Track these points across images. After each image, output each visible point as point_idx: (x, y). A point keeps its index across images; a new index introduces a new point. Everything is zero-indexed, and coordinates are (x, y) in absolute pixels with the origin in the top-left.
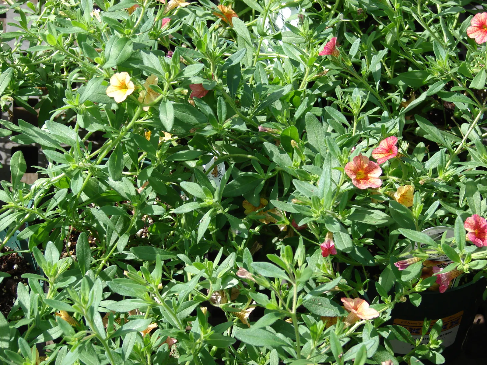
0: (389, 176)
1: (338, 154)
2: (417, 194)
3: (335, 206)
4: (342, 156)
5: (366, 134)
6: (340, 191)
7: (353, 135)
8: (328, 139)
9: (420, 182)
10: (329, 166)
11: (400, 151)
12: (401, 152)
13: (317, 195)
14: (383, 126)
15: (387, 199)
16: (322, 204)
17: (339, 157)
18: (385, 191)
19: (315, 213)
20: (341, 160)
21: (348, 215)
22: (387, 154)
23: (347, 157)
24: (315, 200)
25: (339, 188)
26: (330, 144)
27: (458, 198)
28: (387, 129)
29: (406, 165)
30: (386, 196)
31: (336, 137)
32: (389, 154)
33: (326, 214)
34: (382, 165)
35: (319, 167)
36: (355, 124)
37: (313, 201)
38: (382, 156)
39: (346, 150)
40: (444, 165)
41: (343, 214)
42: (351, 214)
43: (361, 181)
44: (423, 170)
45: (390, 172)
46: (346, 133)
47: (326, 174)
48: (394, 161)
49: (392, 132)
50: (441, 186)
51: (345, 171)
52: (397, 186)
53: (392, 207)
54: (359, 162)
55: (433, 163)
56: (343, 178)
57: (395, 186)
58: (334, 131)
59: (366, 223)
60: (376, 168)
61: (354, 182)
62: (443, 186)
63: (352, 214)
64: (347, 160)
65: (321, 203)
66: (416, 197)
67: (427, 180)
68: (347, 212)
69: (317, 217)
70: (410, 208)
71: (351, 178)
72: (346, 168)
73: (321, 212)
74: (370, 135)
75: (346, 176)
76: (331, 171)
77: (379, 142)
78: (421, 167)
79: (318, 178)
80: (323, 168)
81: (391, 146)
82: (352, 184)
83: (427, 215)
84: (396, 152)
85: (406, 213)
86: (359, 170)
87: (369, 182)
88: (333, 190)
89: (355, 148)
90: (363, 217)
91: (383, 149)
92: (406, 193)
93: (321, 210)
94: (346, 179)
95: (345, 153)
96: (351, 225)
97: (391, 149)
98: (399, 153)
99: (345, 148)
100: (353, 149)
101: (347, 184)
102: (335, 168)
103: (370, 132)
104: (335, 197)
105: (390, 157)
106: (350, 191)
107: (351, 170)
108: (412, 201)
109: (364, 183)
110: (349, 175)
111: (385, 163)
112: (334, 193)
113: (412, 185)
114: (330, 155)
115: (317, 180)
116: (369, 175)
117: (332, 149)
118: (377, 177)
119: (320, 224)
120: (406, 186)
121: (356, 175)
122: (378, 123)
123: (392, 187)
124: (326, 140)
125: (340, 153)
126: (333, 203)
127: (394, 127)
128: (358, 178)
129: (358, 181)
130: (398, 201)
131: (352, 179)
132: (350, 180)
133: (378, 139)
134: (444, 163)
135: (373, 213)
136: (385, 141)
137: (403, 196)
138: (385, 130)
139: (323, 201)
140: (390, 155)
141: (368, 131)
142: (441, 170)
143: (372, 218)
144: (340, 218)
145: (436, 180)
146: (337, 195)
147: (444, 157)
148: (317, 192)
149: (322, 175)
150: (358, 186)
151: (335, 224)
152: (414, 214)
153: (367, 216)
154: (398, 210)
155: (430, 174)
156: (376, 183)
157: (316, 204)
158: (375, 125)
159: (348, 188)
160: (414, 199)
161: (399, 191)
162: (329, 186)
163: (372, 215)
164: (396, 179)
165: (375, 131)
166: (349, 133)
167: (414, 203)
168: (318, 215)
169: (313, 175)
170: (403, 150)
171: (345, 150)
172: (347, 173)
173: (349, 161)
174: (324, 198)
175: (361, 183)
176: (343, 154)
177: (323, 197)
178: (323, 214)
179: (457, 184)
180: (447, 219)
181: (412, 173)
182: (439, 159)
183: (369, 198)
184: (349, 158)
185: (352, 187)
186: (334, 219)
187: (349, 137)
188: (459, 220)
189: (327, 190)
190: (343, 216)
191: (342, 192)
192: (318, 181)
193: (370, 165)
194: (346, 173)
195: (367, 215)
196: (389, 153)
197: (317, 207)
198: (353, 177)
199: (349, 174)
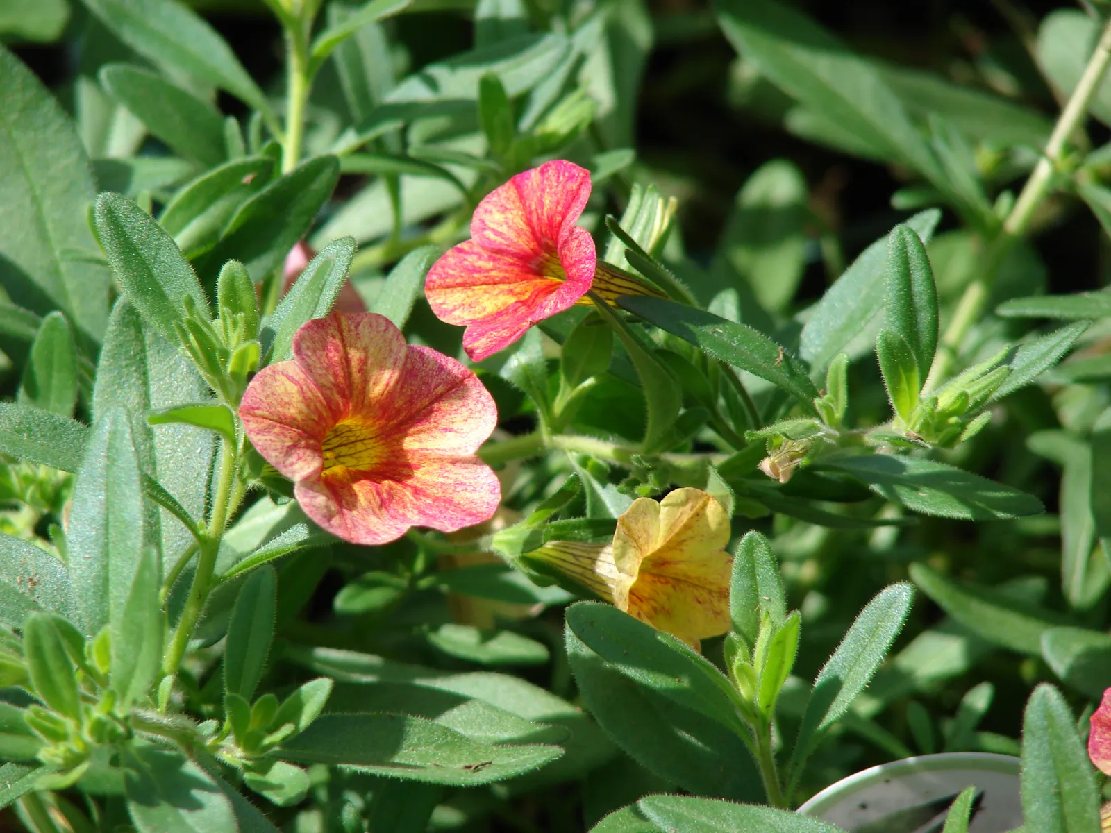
0: (557, 429)
1: (186, 316)
2: (750, 551)
3: (195, 668)
4: (218, 323)
5: (376, 148)
6: (223, 566)
7: (289, 164)
8: (110, 212)
9: (766, 465)
10: (133, 398)
11: (616, 254)
12: (624, 265)
13: (63, 606)
14: (490, 87)
15: (554, 594)
16: (101, 670)
17: (196, 330)
18: (532, 542)
19: (57, 736)
20: (211, 357)
21: (286, 730)
22: (526, 288)
23: (250, 332)
24: (47, 644)
25: (210, 547)
26: (127, 248)
27: (1054, 542)
28: (522, 102)
29: (664, 354)
30: (546, 572)
31: (172, 189)
32: (539, 282)
33: (129, 735)
34: (503, 358)
35: (63, 413)
36: (297, 86)
37: (38, 652)
38: (491, 301)
39: (241, 282)
40: (925, 337)
41: (253, 725)
42: (305, 720)
43: (362, 490)
44: (784, 378)
45: (559, 405)
46: (237, 158)
47: (111, 461)
48: (579, 331)
49: (560, 122)
50: (916, 483)
51: (245, 430)
52: (613, 501)
53: (586, 651)
54: (335, 356)
55: (851, 325)
56: (235, 474)
57: (598, 504)
58: (151, 145)
59: (412, 775)
60: (455, 388)
61: (314, 502)
62: (931, 481)
63: (316, 724)
64: (254, 350)
65: (94, 661)
66: (751, 571)
67: (816, 448)
68: (278, 710)
69: (73, 761)
70: (714, 648)
71: (285, 472)
72: (250, 411)
73: (99, 729)
74: (403, 157)
75: (256, 460)
76: (149, 434)
77: (473, 198)
78: (770, 359)
79: (67, 484)
80: (96, 412)
81: (553, 227)
82: (296, 515)
83: (834, 686)
84: (589, 267)
85: (685, 683)
86: (336, 414)
87: (417, 492)
88: (170, 561)
89: (310, 254)
90: (392, 741)
91: (496, 252)
92: (676, 543)
93: (98, 713)
94: (253, 483)
95: (234, 304)
96: (323, 795)
97: (551, 250)
98: (613, 271)
99: (230, 267)
100: (295, 258)
101: (267, 513)
102: (174, 415)
103: (404, 132)
104: (190, 611)
105: (551, 306)
106: (287, 565)
107: (285, 422)
108: (724, 594)
109: (383, 504)
110: (273, 457)
111: (517, 346)
112: (181, 584)
113: (717, 486)
114: (132, 320)
115: (54, 498)
116: (410, 443)
117: (147, 284)
118: (470, 450)
119: (101, 800)
120: (677, 495)
121: (317, 450)
122: (453, 67)
123: (578, 510)
124: (100, 220)
125: (201, 304)
126: (182, 652)
127: (571, 84)
128: (338, 470)
129: (339, 491)
130: (623, 606)
131: (297, 478)
132: (281, 487)
133: (467, 176)
134: (924, 318)
135: (456, 700)
136: (505, 193)
137: (656, 568)
138: (506, 113)
139: (105, 647)
140: (549, 290)
141: (388, 128)
142: (909, 369)
143: (455, 741)
144: (233, 754)
145: (878, 438)
146: (200, 597)
147: (918, 276)
148: (62, 587)
149: (83, 472)
150: (337, 528)
151: (195, 806)
152: (744, 691)
153: (417, 726)
154: (632, 672)
155: (835, 400)
156: (460, 497)
157: (59, 678)
158: (432, 84)
159: (274, 545)
160: (736, 585)
161: (632, 539)
162: (136, 539)
163: (452, 719)
164: (603, 449)
165: (439, 123)
166: (258, 155)
167: (734, 609)
168: (77, 747)
169: (25, 469)
170: (634, 252)
171: (231, 284)
172: (259, 441)
173: (266, 361)
174: (112, 630)
175: (362, 500)
176: (222, 308)
177: (104, 620)
178: (114, 738)
179: (1042, 443)
180: (980, 698)
181: (711, 404)
182: (889, 294)
183: (432, 595)
184: (267, 337)
185: (299, 534)
186: (191, 768)
187: (257, 184)
188: (1048, 716)
189: (124, 571)
190: (250, 742)
191: (235, 571)
192: (67, 504)
193: (411, 372)
194: (248, 445)
195: (419, 721)
196: (539, 273)
197: (66, 694)
198: (301, 467)
199: (270, 445)
